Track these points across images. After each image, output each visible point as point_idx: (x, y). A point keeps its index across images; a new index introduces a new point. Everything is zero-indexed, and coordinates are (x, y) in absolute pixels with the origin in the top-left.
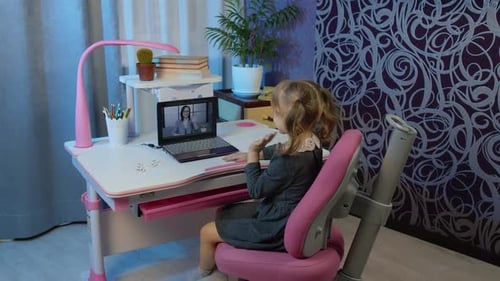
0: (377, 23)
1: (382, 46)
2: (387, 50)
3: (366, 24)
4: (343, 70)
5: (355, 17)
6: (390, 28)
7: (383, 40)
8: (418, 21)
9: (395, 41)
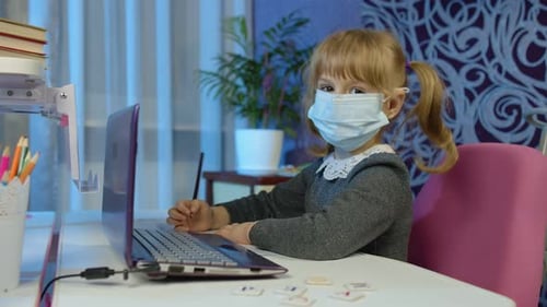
0: (459, 51)
1: (471, 85)
2: (479, 90)
3: (441, 56)
4: (408, 130)
5: (423, 48)
6: (483, 56)
7: (472, 76)
8: (531, 38)
9: (493, 73)
